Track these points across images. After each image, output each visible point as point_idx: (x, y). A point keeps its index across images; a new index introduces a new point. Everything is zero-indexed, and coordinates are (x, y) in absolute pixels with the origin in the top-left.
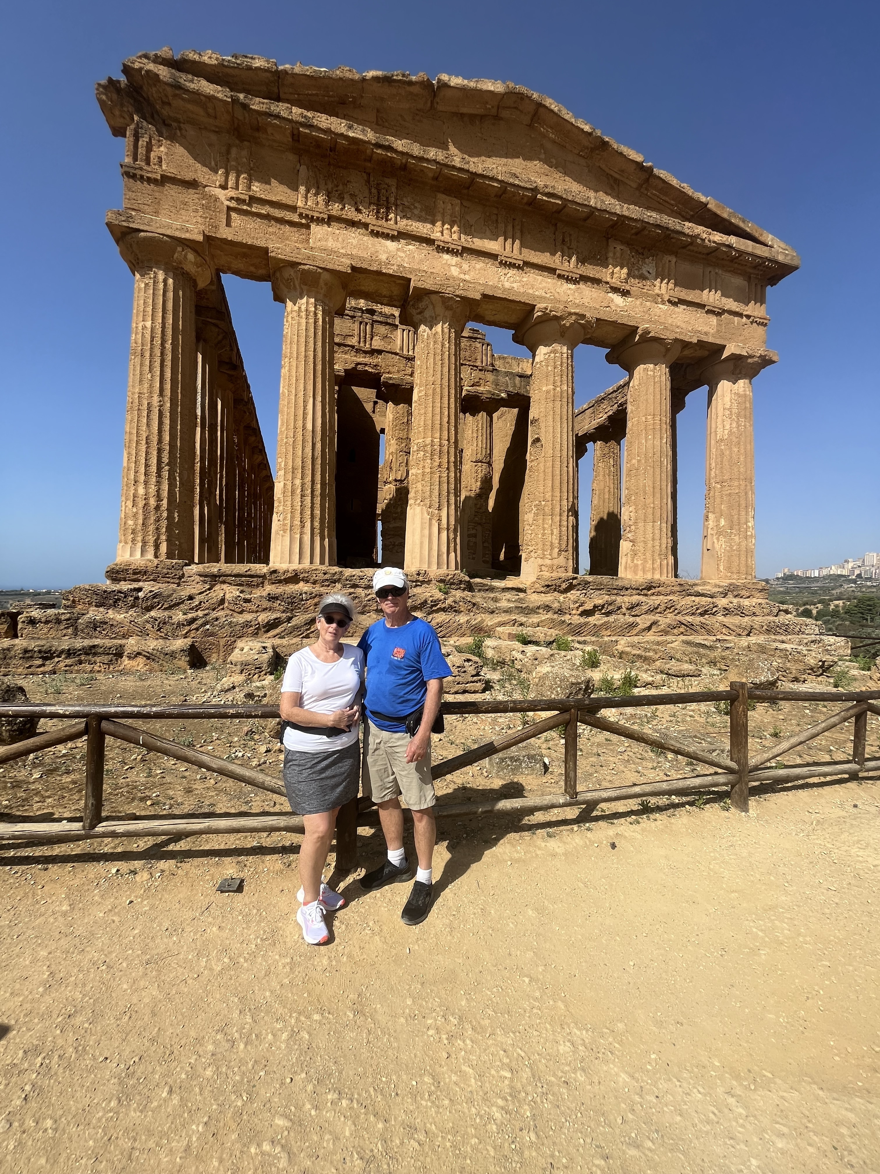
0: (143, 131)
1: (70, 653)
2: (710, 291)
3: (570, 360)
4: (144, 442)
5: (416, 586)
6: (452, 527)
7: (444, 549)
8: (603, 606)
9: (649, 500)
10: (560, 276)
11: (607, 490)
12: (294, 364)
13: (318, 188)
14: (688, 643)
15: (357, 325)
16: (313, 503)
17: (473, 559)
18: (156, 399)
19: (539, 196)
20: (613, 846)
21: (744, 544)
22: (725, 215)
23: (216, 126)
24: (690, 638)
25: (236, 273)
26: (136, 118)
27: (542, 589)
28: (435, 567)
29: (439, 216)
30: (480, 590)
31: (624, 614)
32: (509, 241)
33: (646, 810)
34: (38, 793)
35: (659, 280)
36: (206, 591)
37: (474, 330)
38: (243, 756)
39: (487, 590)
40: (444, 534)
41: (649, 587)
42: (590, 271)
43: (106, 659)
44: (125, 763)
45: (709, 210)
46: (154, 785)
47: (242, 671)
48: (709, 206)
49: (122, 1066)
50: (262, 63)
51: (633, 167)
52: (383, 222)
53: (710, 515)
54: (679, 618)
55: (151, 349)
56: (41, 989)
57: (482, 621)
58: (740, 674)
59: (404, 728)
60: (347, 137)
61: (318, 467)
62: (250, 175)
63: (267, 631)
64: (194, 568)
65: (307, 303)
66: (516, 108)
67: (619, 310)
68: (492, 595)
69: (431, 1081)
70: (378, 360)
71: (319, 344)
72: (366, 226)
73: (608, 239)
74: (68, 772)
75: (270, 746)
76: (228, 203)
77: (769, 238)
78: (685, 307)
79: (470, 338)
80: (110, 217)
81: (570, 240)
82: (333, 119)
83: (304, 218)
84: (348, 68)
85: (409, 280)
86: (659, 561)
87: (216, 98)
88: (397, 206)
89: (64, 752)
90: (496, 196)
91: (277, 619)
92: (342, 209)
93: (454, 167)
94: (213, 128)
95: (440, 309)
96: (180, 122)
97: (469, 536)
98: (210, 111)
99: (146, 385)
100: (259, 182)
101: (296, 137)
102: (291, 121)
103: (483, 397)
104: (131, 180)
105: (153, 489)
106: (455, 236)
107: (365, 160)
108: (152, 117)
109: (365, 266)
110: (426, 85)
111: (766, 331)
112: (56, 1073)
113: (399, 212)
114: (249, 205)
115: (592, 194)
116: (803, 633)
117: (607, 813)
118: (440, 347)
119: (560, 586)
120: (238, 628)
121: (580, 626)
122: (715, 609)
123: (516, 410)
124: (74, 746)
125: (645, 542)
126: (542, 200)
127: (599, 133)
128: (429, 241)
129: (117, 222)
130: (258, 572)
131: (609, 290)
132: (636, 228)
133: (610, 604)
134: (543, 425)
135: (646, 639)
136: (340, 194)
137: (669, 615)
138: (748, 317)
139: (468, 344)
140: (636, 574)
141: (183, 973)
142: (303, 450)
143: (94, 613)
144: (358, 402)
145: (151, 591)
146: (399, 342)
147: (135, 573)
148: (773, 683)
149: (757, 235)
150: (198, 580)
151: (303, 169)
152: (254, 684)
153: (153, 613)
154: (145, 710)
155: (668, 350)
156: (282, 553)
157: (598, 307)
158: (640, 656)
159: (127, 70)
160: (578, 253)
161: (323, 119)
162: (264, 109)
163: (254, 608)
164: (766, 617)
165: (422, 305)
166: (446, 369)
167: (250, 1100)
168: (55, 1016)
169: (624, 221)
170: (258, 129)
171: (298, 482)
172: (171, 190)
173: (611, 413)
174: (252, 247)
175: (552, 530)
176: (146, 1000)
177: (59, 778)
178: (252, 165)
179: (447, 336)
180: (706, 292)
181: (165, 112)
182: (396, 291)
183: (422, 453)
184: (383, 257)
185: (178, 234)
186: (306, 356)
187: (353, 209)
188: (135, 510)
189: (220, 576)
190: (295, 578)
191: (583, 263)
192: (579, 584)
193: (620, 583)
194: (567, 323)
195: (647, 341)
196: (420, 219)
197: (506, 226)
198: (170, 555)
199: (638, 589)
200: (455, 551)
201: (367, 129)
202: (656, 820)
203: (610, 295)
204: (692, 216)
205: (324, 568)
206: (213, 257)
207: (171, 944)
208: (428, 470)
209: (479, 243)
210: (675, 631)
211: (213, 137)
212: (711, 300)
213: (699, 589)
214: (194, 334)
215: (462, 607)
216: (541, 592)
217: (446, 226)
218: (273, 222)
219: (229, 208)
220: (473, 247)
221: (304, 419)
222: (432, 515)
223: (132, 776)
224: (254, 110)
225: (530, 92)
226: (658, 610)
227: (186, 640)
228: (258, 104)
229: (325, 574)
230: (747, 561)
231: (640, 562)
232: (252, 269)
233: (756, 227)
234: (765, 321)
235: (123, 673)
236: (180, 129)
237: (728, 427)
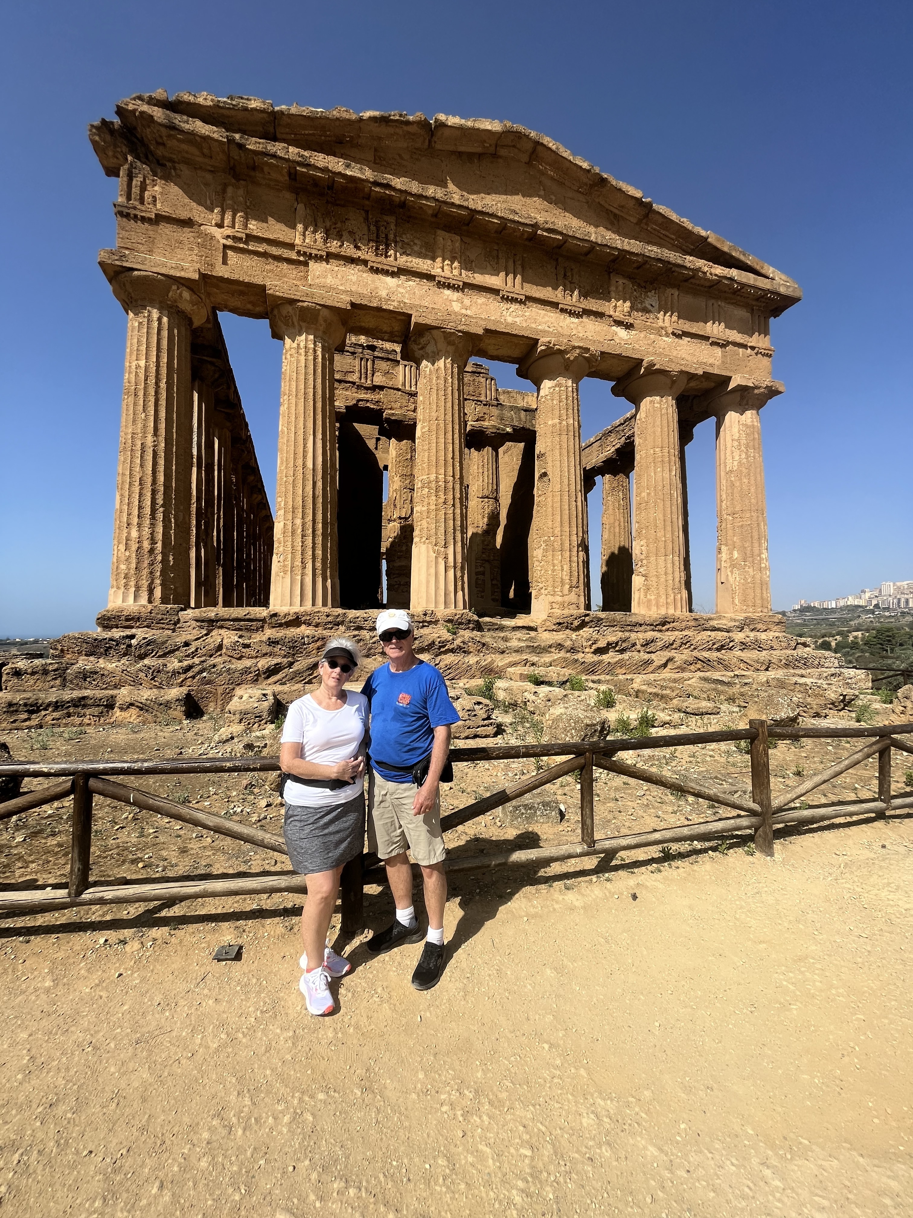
0: (137, 171)
1: (57, 706)
2: (714, 323)
3: (575, 394)
4: (137, 483)
5: (423, 626)
6: (459, 565)
7: (451, 588)
8: (617, 643)
9: (660, 534)
10: (563, 311)
11: (617, 524)
12: (293, 401)
13: (316, 225)
14: (705, 679)
15: (357, 362)
16: (314, 543)
17: (482, 597)
18: (150, 439)
19: (539, 232)
20: (635, 897)
21: (758, 576)
22: (726, 249)
23: (212, 166)
24: (708, 674)
25: (234, 310)
26: (130, 158)
27: (554, 627)
28: (442, 606)
29: (439, 252)
30: (489, 630)
31: (639, 651)
32: (511, 276)
33: (667, 857)
34: (20, 858)
35: (662, 313)
36: (202, 637)
37: (477, 365)
38: (242, 811)
39: (497, 629)
40: (451, 573)
41: (663, 623)
42: (593, 304)
43: (96, 711)
44: (116, 823)
45: (710, 244)
46: (146, 846)
47: (241, 720)
48: (709, 240)
49: (108, 1160)
50: (259, 104)
51: (632, 203)
52: (382, 259)
53: (723, 547)
54: (696, 653)
55: (145, 388)
56: (20, 1076)
57: (492, 662)
58: (759, 710)
59: (410, 778)
60: (344, 176)
61: (320, 506)
62: (246, 214)
63: (268, 678)
64: (189, 614)
65: (306, 340)
66: (514, 146)
67: (623, 343)
68: (502, 635)
69: (445, 1163)
70: (380, 396)
71: (319, 381)
72: (365, 262)
73: (609, 273)
74: (54, 834)
75: (270, 800)
76: (224, 241)
77: (770, 271)
78: (689, 339)
79: (472, 372)
80: (103, 256)
81: (572, 275)
82: (331, 158)
83: (302, 255)
84: (344, 109)
85: (410, 316)
86: (672, 595)
87: (212, 139)
88: (396, 242)
89: (50, 812)
90: (496, 232)
91: (277, 664)
92: (341, 246)
93: (453, 204)
94: (209, 168)
95: (442, 345)
96: (174, 162)
97: (477, 574)
98: (206, 151)
99: (140, 425)
100: (256, 220)
101: (293, 175)
102: (287, 160)
103: (488, 432)
104: (124, 219)
105: (146, 531)
106: (456, 272)
107: (363, 198)
108: (147, 158)
109: (364, 302)
110: (424, 124)
111: (772, 362)
112: (34, 1172)
113: (398, 248)
114: (246, 243)
115: (592, 229)
116: (823, 666)
117: (627, 862)
118: (442, 382)
119: (572, 624)
120: (237, 674)
121: (594, 664)
122: (731, 644)
123: (522, 445)
124: (60, 805)
125: (657, 577)
126: (542, 235)
127: (597, 170)
128: (430, 277)
129: (109, 262)
130: (258, 616)
131: (613, 323)
132: (638, 262)
133: (624, 641)
134: (549, 460)
135: (662, 676)
136: (338, 232)
137: (685, 651)
138: (753, 348)
139: (471, 379)
140: (650, 610)
141: (176, 1053)
142: (303, 489)
143: (84, 663)
144: (359, 439)
145: (144, 638)
146: (401, 378)
147: (127, 620)
148: (794, 720)
149: (758, 268)
150: (194, 625)
151: (300, 207)
152: (254, 734)
153: (146, 661)
154: (136, 766)
155: (674, 382)
156: (283, 595)
157: (602, 340)
158: (656, 695)
159: (120, 111)
160: (580, 287)
161: (320, 159)
162: (260, 149)
163: (254, 654)
164: (784, 651)
165: (423, 341)
166: (449, 404)
167: (249, 1193)
168: (34, 1106)
169: (625, 256)
170: (254, 168)
171: (298, 522)
172: (166, 229)
173: (618, 446)
174: (249, 285)
175: (562, 566)
176: (136, 1084)
177: (43, 841)
178: (248, 204)
179: (450, 371)
180: (709, 324)
181: (160, 152)
182: (397, 327)
183: (427, 490)
184: (383, 293)
185: (172, 273)
186: (305, 394)
187: (352, 246)
188: (127, 554)
189: (217, 621)
190: (296, 621)
191: (585, 297)
192: (592, 621)
193: (633, 619)
194: (571, 356)
195: (653, 373)
196: (420, 255)
197: (507, 262)
198: (165, 600)
199: (652, 625)
200: (463, 590)
201: (364, 167)
202: (678, 868)
203: (614, 328)
204: (693, 250)
205: (326, 610)
206: (209, 295)
207: (163, 1020)
208: (433, 507)
209: (479, 279)
210: (692, 667)
211: (209, 177)
212: (715, 332)
213: (714, 623)
214: (189, 372)
215: (472, 647)
216: (553, 630)
217: (447, 262)
218: (270, 260)
219: (225, 247)
220: (475, 282)
221: (305, 457)
222: (438, 553)
223: (123, 836)
224: (251, 150)
225: (528, 131)
226: (674, 646)
227: (181, 689)
228: (254, 144)
229: (328, 616)
230: (762, 593)
231: (653, 597)
232: (249, 306)
233: (756, 259)
234: (770, 352)
235: (114, 725)
236: (175, 169)
237: (737, 458)
